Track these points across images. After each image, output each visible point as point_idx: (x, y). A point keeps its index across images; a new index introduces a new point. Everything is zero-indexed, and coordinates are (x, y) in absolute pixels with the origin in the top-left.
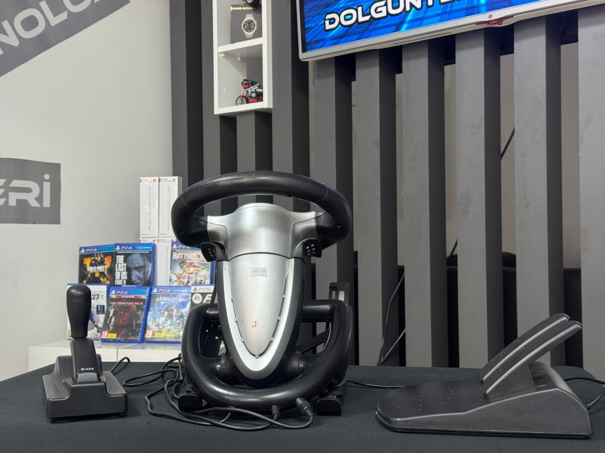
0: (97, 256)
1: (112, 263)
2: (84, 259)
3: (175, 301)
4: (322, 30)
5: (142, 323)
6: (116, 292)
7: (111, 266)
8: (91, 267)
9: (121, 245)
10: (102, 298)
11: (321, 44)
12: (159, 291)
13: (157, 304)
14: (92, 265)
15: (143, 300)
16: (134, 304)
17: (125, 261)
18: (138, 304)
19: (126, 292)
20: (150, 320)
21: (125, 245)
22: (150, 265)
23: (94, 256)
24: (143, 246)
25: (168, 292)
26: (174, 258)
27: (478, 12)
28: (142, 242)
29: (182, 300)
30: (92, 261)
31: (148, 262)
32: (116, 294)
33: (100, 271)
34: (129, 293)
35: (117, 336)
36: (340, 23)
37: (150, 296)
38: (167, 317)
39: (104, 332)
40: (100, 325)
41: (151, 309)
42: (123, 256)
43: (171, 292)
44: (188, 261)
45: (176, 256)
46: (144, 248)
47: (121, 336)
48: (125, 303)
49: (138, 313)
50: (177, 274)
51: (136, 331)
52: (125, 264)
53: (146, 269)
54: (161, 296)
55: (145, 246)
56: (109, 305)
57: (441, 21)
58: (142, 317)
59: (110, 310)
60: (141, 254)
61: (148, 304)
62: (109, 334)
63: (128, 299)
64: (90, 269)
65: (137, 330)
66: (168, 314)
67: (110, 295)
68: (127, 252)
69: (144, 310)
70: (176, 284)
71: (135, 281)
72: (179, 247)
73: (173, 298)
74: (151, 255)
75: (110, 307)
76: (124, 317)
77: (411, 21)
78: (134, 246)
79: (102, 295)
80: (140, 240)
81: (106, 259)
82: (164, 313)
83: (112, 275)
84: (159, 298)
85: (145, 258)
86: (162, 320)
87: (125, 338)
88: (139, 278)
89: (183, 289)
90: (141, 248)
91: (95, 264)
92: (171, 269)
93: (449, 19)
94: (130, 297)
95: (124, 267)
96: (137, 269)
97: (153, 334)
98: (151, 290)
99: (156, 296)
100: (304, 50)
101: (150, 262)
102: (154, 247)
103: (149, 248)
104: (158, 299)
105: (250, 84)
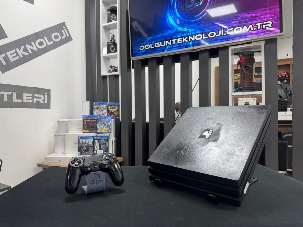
4: (138, 51)
11: (138, 55)
12: (100, 117)
13: (99, 122)
18: (94, 120)
20: (98, 127)
25: (103, 118)
27: (189, 47)
29: (108, 120)
32: (85, 117)
35: (89, 131)
36: (144, 48)
38: (104, 125)
39: (84, 130)
54: (101, 119)
57: (177, 49)
59: (84, 123)
61: (96, 123)
62: (86, 131)
73: (105, 120)
76: (90, 125)
77: (168, 49)
82: (102, 124)
86: (102, 126)
93: (180, 49)
94: (91, 118)
97: (100, 131)
100: (132, 57)
105: (112, 67)
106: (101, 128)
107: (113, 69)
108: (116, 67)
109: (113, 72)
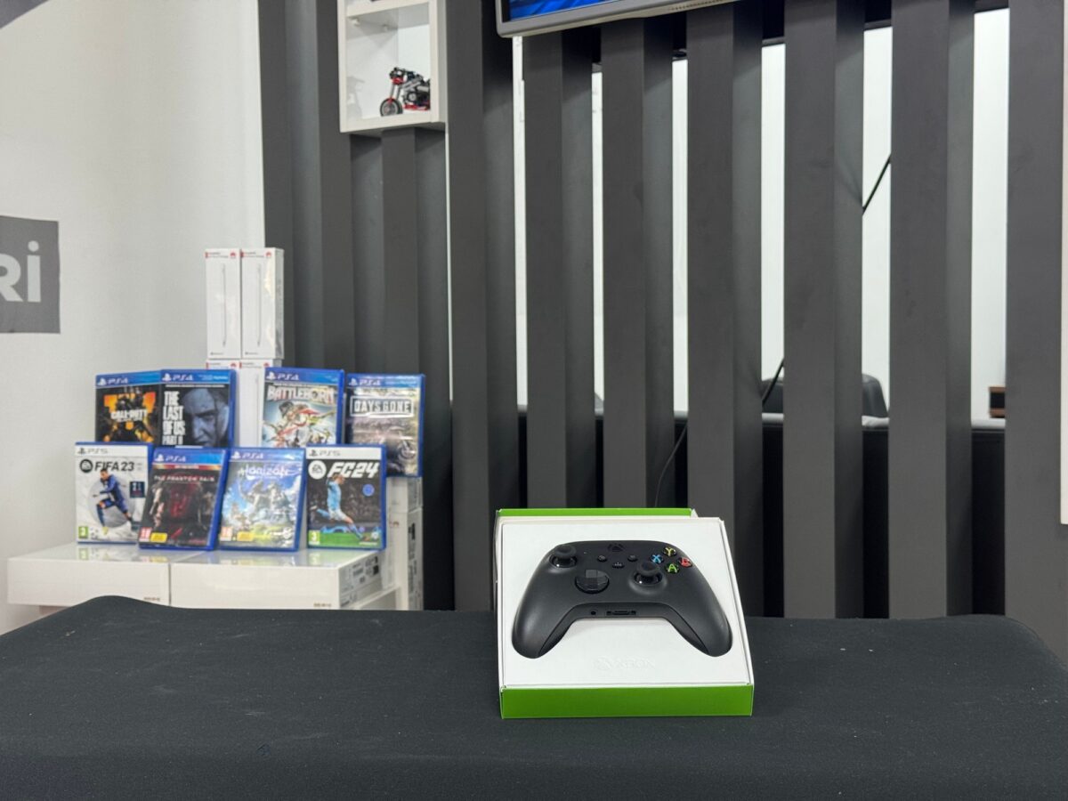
0: (129, 392)
1: (156, 404)
2: (107, 397)
3: (273, 475)
5: (213, 514)
6: (165, 458)
7: (154, 410)
8: (118, 413)
9: (172, 373)
10: (139, 469)
11: (538, 5)
12: (244, 456)
13: (239, 481)
14: (119, 408)
15: (214, 473)
16: (198, 479)
17: (180, 402)
18: (205, 479)
19: (184, 459)
20: (228, 509)
21: (181, 373)
22: (227, 409)
23: (123, 393)
24: (214, 375)
25: (260, 459)
26: (269, 398)
28: (211, 367)
29: (286, 474)
30: (119, 400)
31: (222, 404)
32: (164, 461)
33: (136, 420)
34: (189, 460)
35: (168, 538)
37: (228, 465)
38: (258, 503)
39: (143, 531)
40: (137, 517)
41: (230, 489)
42: (176, 393)
43: (265, 458)
44: (296, 403)
45: (274, 393)
46: (216, 378)
47: (176, 538)
48: (181, 479)
49: (206, 496)
50: (275, 425)
51: (203, 530)
52: (181, 408)
53: (220, 416)
54: (247, 466)
55: (218, 375)
56: (152, 481)
58: (213, 504)
59: (154, 491)
60: (211, 390)
61: (224, 480)
62: (154, 535)
63: (187, 470)
64: (117, 416)
65: (205, 528)
66: (261, 498)
67: (154, 464)
68: (184, 386)
69: (217, 491)
70: (274, 444)
71: (200, 437)
72: (279, 377)
73: (270, 469)
74: (227, 391)
75: (154, 486)
76: (181, 502)
78: (197, 375)
79: (139, 464)
80: (207, 364)
81: (145, 397)
82: (252, 497)
83: (157, 427)
84: (245, 468)
85: (217, 397)
86: (249, 509)
87: (183, 542)
88: (206, 432)
89: (287, 453)
90: (210, 377)
91: (124, 406)
92: (265, 416)
94: (190, 467)
95: (178, 412)
96: (205, 416)
97: (234, 535)
98: (229, 455)
99: (237, 465)
100: (506, 18)
101: (227, 403)
102: (233, 376)
103: (225, 378)
104: (241, 471)
105: (405, 78)
106: (242, 519)
107: (410, 92)
108: (425, 80)
109: (407, 107)
